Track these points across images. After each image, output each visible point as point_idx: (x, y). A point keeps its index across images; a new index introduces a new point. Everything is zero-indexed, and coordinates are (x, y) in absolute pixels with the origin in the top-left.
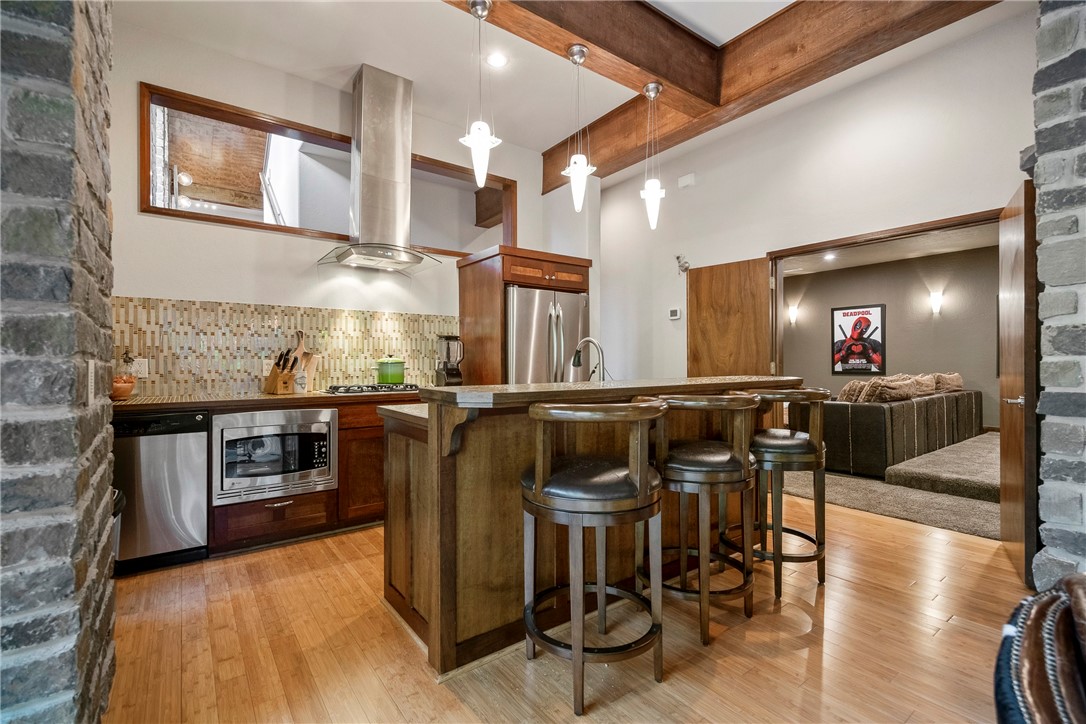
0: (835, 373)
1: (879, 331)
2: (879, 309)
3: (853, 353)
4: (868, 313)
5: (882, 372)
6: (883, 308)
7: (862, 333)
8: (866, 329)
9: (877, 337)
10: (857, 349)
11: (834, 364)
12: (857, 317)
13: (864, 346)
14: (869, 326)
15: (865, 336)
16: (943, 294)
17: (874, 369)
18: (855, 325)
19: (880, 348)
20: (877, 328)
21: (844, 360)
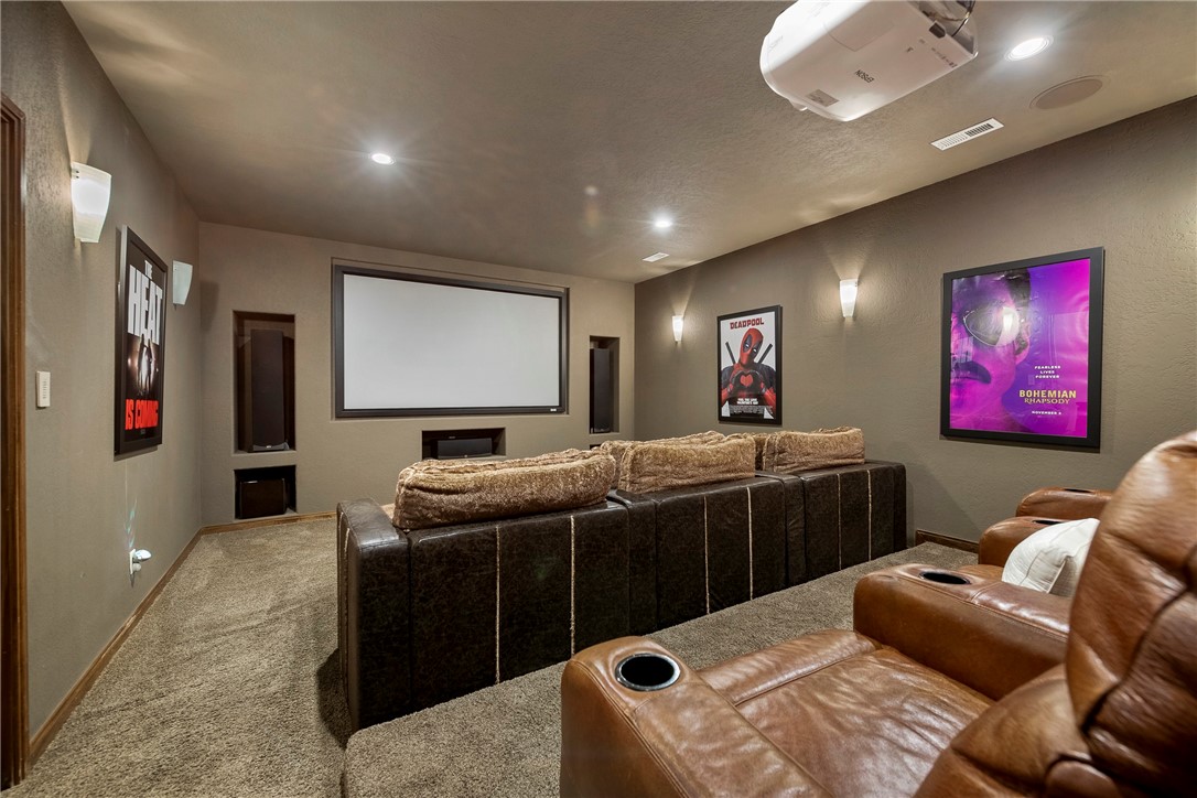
0: (722, 419)
1: (773, 351)
2: (773, 313)
3: (742, 387)
4: (759, 322)
5: (777, 421)
6: (778, 311)
7: (753, 355)
8: (758, 349)
9: (770, 362)
10: (747, 381)
11: (720, 405)
12: (747, 329)
13: (754, 376)
14: (761, 342)
15: (756, 360)
16: (859, 283)
17: (767, 415)
18: (744, 342)
19: (775, 378)
20: (770, 346)
21: (733, 401)
